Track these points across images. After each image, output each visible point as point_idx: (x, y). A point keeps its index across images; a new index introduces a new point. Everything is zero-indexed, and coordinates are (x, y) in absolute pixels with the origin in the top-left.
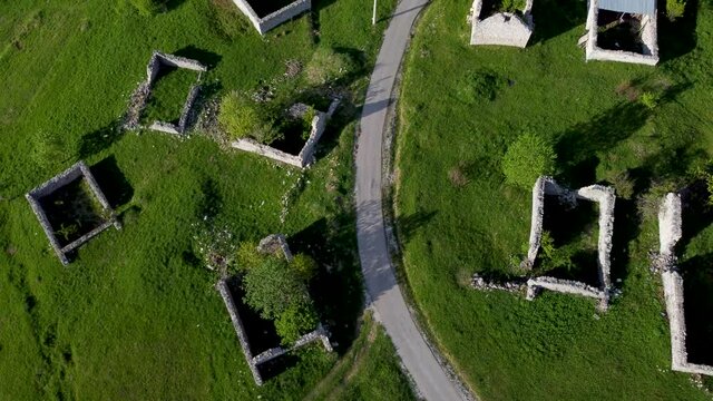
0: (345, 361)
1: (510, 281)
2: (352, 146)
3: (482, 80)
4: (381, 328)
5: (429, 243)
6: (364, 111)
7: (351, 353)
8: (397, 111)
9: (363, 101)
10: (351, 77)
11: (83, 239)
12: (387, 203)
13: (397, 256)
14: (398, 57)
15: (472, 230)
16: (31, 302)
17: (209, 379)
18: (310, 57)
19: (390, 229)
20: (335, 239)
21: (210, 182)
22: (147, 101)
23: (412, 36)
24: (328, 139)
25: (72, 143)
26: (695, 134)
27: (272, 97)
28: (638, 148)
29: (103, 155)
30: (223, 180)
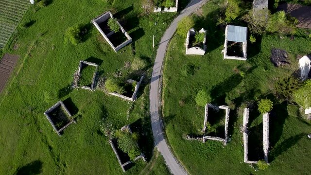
0: (150, 163)
1: (198, 137)
2: (148, 93)
3: (189, 68)
4: (160, 153)
5: (173, 126)
6: (152, 80)
7: (151, 161)
8: (162, 79)
9: (151, 76)
10: (147, 68)
11: (64, 127)
12: (160, 112)
13: (164, 130)
14: (162, 59)
15: (187, 121)
16: (50, 148)
17: (109, 171)
18: (133, 60)
19: (161, 121)
20: (145, 125)
21: (103, 106)
22: (80, 78)
23: (166, 51)
24: (141, 90)
25: (56, 93)
26: (257, 84)
27: (121, 75)
28: (238, 91)
29: (66, 97)
30: (107, 105)
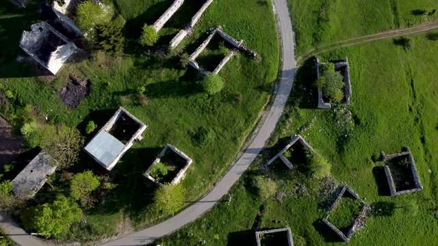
0: (313, 55)
1: (244, 50)
2: (273, 135)
4: (296, 59)
5: (265, 77)
6: (260, 150)
7: (310, 56)
8: (244, 144)
9: (257, 157)
10: (257, 173)
11: (400, 155)
12: (270, 103)
13: (278, 81)
15: (245, 75)
16: (423, 140)
17: (361, 73)
18: (270, 197)
19: (275, 92)
20: (299, 97)
21: (339, 153)
22: (357, 215)
27: (297, 185)
30: (334, 152)
